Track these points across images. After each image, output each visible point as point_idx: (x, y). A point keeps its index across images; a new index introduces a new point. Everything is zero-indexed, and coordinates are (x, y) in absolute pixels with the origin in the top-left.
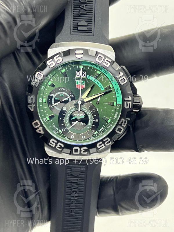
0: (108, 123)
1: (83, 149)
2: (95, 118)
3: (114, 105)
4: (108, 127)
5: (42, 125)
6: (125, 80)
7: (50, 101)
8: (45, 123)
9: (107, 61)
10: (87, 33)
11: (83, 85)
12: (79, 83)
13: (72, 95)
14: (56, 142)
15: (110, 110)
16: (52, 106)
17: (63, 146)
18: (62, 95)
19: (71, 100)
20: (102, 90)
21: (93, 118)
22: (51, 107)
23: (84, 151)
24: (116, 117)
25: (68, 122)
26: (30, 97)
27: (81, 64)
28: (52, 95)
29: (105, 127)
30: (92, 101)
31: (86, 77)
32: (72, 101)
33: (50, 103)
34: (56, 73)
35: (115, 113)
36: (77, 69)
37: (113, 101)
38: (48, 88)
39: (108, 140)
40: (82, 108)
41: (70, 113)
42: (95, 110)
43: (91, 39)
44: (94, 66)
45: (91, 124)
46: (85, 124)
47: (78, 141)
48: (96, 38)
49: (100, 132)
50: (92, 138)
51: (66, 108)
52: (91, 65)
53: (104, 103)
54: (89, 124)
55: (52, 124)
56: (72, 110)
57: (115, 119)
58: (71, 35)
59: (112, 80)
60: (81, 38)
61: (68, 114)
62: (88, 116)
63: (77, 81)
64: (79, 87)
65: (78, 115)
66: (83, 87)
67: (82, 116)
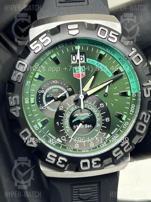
0: (123, 121)
1: (95, 162)
2: (104, 116)
3: (128, 95)
4: (123, 127)
5: (33, 135)
6: (140, 59)
7: (40, 100)
8: (37, 132)
9: (113, 34)
10: (79, 3)
11: (83, 73)
12: (78, 71)
13: (70, 89)
14: (56, 156)
15: (123, 103)
16: (44, 108)
17: (66, 160)
18: (56, 90)
19: (70, 95)
20: (109, 76)
21: (102, 116)
23: (96, 163)
24: (132, 111)
25: (68, 126)
26: (12, 97)
27: (76, 44)
28: (42, 91)
29: (120, 127)
30: (97, 94)
31: (86, 61)
34: (43, 61)
35: (130, 107)
36: (72, 52)
37: (125, 89)
38: (35, 83)
39: (127, 144)
40: (86, 104)
41: (70, 113)
42: (103, 105)
43: (85, 9)
44: (95, 45)
45: (100, 125)
46: (92, 126)
47: (85, 150)
48: (92, 7)
49: (113, 134)
50: (103, 145)
51: (63, 108)
52: (91, 44)
53: (114, 94)
54: (97, 126)
55: (47, 133)
56: (72, 109)
57: (132, 114)
58: (58, 7)
59: (121, 61)
60: (72, 10)
61: (67, 115)
62: (95, 115)
63: (74, 68)
64: (77, 75)
65: (80, 116)
66: (84, 76)
67: (86, 115)
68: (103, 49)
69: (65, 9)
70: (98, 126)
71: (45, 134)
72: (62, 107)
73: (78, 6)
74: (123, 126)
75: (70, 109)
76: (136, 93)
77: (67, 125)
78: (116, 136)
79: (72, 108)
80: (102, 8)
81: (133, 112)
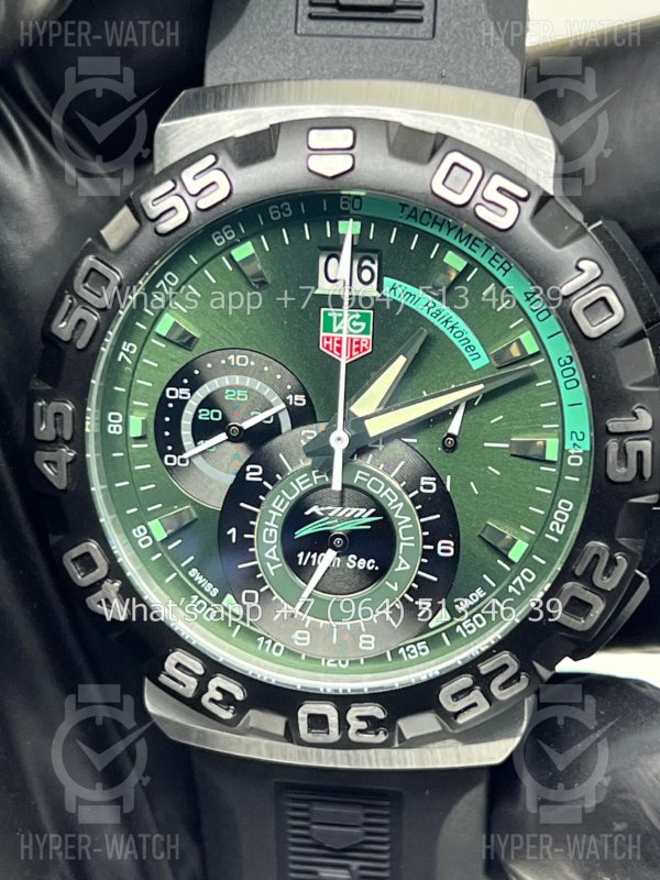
0: (510, 562)
1: (360, 718)
2: (433, 534)
3: (548, 458)
4: (510, 588)
5: (116, 572)
6: (610, 309)
7: (167, 426)
8: (141, 557)
9: (500, 190)
11: (364, 337)
12: (340, 327)
13: (297, 397)
14: (198, 668)
15: (521, 488)
16: (183, 461)
17: (239, 696)
18: (239, 393)
19: (295, 425)
20: (476, 365)
21: (423, 530)
24: (557, 525)
25: (273, 549)
26: (48, 404)
27: (346, 212)
28: (183, 391)
29: (494, 589)
30: (414, 433)
31: (380, 288)
32: (297, 430)
34: (200, 268)
35: (554, 506)
36: (326, 244)
37: (538, 429)
38: (158, 354)
39: (505, 667)
40: (359, 472)
41: (286, 500)
42: (434, 485)
43: (418, 57)
44: (426, 224)
45: (408, 567)
46: (376, 565)
47: (336, 662)
48: (449, 51)
49: (463, 613)
50: (414, 651)
51: (260, 473)
52: (409, 216)
53: (486, 444)
54: (397, 566)
55: (183, 565)
56: (300, 484)
57: (556, 540)
58: (301, 35)
59: (535, 307)
60: (358, 53)
61: (274, 505)
62: (394, 522)
63: (326, 313)
64: (336, 345)
65: (331, 514)
66: (364, 349)
67: (356, 516)
69: (328, 46)
70: (399, 568)
71: (175, 567)
72: (257, 470)
73: (389, 38)
74: (510, 584)
75: (292, 483)
77: (273, 545)
78: (472, 622)
80: (491, 58)
81: (561, 532)
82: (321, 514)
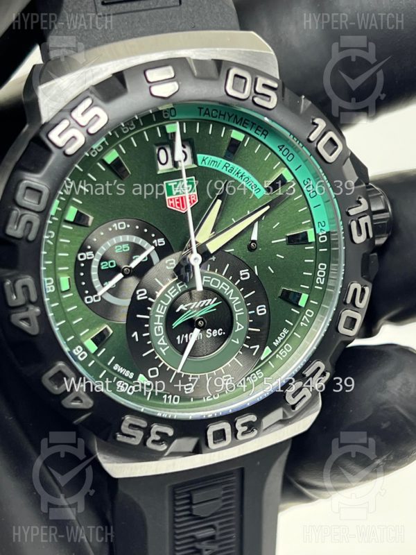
0: (299, 308)
1: (243, 425)
2: (252, 303)
3: (310, 241)
4: (302, 323)
7: (82, 279)
8: (84, 363)
9: (264, 86)
11: (192, 194)
12: (177, 191)
13: (160, 240)
14: (144, 424)
15: (297, 263)
16: (97, 298)
17: (170, 432)
18: (124, 246)
19: (161, 257)
20: (259, 196)
21: (247, 303)
22: (93, 299)
23: (245, 428)
24: (320, 280)
25: (162, 339)
26: (14, 282)
27: (168, 119)
28: (89, 253)
29: (293, 326)
30: (231, 246)
31: (195, 161)
32: (163, 261)
33: (85, 287)
34: (85, 173)
35: (316, 269)
36: (158, 142)
37: (300, 226)
38: (67, 234)
39: (319, 368)
41: (164, 306)
42: (248, 274)
43: (175, 17)
44: (216, 117)
45: (243, 327)
46: (223, 331)
47: (212, 397)
48: (193, 11)
49: (278, 346)
50: (255, 377)
51: (146, 293)
52: (205, 114)
53: (273, 242)
54: (236, 329)
55: (109, 364)
56: (171, 294)
57: (321, 288)
59: (285, 153)
60: (139, 21)
61: (157, 311)
62: (230, 302)
63: (167, 184)
64: (177, 203)
65: (192, 308)
66: (194, 201)
67: (207, 304)
68: (238, 126)
69: (120, 20)
70: (238, 329)
71: (104, 367)
72: (143, 292)
73: (154, 9)
74: (301, 321)
75: (166, 295)
76: (328, 234)
77: (161, 337)
78: (284, 350)
79: (169, 292)
80: (217, 10)
81: (322, 283)
82: (186, 309)
